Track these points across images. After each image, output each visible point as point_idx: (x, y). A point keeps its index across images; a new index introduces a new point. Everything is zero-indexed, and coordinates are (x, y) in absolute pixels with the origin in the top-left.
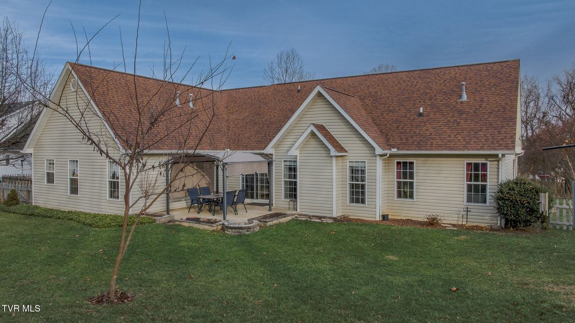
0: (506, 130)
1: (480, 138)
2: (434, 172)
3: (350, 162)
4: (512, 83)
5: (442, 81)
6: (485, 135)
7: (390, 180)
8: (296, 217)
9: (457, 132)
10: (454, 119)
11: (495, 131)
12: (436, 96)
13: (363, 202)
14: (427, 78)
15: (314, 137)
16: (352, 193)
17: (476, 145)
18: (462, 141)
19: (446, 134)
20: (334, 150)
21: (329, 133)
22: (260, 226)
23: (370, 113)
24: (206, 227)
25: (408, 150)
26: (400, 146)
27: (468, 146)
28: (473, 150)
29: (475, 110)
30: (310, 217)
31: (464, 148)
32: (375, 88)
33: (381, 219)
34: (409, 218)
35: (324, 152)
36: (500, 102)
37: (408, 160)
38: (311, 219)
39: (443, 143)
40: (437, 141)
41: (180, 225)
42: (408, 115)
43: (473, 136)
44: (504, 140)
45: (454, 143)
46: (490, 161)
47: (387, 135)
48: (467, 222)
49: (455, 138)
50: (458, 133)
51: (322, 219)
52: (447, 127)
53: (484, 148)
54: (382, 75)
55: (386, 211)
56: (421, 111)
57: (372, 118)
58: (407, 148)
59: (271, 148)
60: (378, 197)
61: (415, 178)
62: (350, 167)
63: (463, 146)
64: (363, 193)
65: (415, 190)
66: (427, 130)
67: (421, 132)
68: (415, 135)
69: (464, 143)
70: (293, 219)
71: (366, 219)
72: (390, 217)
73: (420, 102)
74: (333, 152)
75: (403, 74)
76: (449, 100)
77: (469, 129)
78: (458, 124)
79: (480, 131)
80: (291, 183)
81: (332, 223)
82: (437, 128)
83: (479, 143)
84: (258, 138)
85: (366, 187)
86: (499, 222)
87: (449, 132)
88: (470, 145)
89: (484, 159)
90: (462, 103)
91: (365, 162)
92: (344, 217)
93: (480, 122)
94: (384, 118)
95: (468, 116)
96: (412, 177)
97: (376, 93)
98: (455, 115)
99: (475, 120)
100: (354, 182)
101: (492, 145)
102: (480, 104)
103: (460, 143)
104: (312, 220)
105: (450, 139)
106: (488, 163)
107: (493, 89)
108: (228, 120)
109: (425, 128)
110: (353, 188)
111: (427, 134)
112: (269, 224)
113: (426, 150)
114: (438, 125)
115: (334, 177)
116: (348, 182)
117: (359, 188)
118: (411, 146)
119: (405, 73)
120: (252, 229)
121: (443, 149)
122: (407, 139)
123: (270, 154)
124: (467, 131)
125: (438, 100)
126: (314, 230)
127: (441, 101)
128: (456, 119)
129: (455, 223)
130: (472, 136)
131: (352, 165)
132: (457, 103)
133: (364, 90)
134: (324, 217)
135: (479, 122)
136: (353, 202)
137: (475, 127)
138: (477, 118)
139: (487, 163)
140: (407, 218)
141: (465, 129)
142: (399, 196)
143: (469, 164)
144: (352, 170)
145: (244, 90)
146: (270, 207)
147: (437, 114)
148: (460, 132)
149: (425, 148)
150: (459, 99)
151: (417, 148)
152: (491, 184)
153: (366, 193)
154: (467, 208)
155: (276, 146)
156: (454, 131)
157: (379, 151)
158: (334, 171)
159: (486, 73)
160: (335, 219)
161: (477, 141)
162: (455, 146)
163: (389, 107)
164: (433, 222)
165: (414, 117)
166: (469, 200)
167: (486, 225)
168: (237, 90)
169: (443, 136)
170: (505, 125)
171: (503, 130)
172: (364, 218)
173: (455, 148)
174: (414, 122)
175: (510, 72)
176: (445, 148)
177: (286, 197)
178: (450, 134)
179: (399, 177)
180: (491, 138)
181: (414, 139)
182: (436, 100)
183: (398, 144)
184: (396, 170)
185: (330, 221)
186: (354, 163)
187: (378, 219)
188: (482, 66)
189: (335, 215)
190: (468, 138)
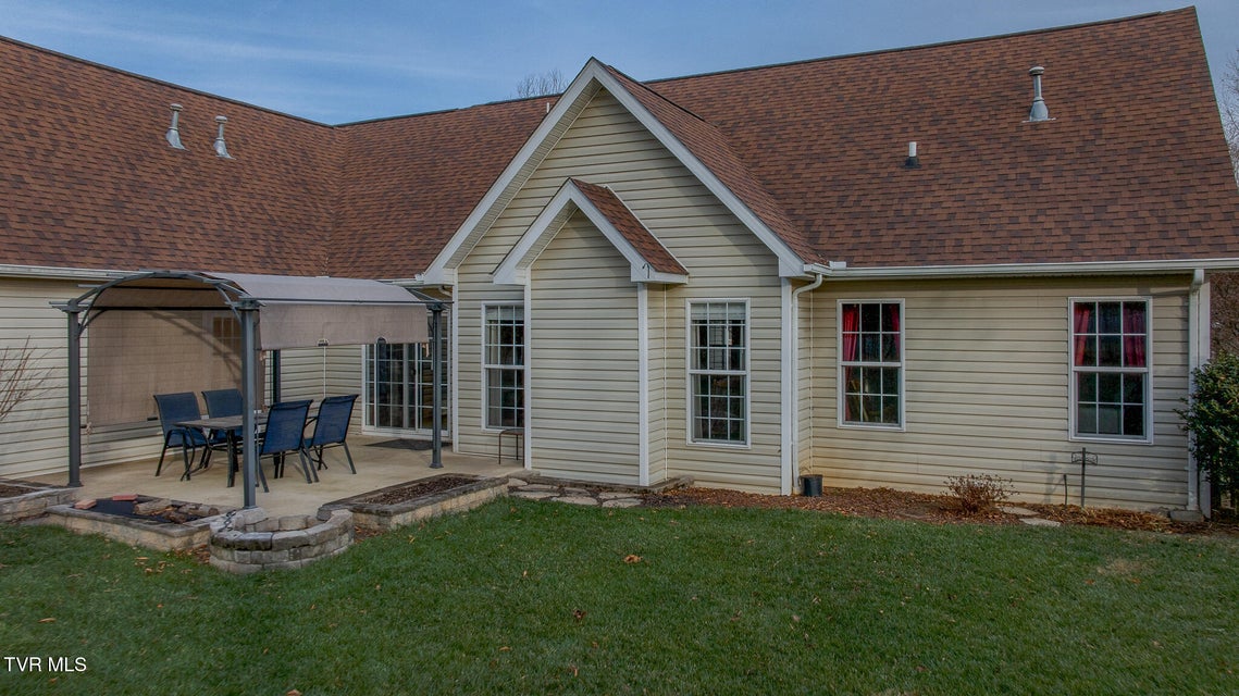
0: (1202, 196)
1: (1115, 223)
2: (970, 334)
3: (694, 305)
4: (1188, 66)
5: (964, 74)
6: (1133, 214)
7: (821, 362)
8: (513, 489)
9: (1038, 206)
10: (1018, 171)
11: (1166, 199)
12: (950, 112)
13: (737, 434)
14: (920, 69)
15: (577, 224)
16: (703, 406)
17: (1109, 245)
18: (1059, 232)
19: (1000, 214)
20: (643, 263)
21: (628, 213)
22: (359, 532)
23: (755, 165)
24: (149, 538)
25: (882, 264)
26: (854, 253)
27: (1082, 246)
28: (1102, 258)
29: (1081, 144)
30: (562, 487)
31: (1070, 253)
32: (765, 101)
33: (797, 491)
34: (883, 485)
35: (610, 273)
36: (1160, 120)
37: (882, 298)
38: (563, 493)
39: (998, 241)
40: (975, 235)
41: (60, 529)
42: (872, 165)
43: (1092, 217)
44: (1204, 226)
45: (1032, 240)
46: (1155, 296)
47: (809, 224)
48: (1083, 497)
49: (1036, 226)
50: (1042, 212)
51: (603, 496)
52: (1002, 196)
53: (1138, 251)
54: (783, 69)
55: (811, 462)
56: (913, 152)
57: (760, 178)
58: (879, 259)
59: (446, 266)
60: (786, 419)
61: (903, 354)
62: (695, 321)
63: (1063, 247)
64: (737, 408)
65: (904, 396)
66: (937, 204)
67: (920, 212)
68: (901, 219)
69: (1068, 239)
70: (500, 498)
71: (748, 490)
72: (825, 483)
73: (904, 130)
74: (640, 271)
75: (844, 63)
76: (993, 122)
77: (1074, 198)
78: (1035, 183)
79: (1114, 201)
80: (508, 377)
81: (633, 512)
82: (968, 198)
83: (1117, 238)
84: (416, 244)
85: (749, 386)
86: (1192, 499)
87: (1011, 207)
88: (1089, 246)
89: (1135, 290)
90: (1035, 126)
91: (743, 305)
92: (677, 487)
93: (1107, 177)
94: (797, 176)
95: (1062, 162)
96: (892, 352)
97: (769, 112)
98: (1019, 160)
99: (1088, 172)
100: (708, 372)
101: (1166, 243)
102: (1093, 127)
103: (1053, 240)
104: (567, 500)
105: (1016, 227)
106: (1151, 303)
107: (1127, 87)
108: (340, 198)
109: (930, 200)
110: (704, 391)
111: (938, 218)
112: (398, 519)
113: (943, 262)
114: (971, 191)
115: (644, 354)
116: (689, 371)
117: (723, 390)
118: (890, 252)
119: (850, 60)
120: (316, 549)
121: (1000, 260)
122: (874, 233)
123: (443, 287)
124: (1069, 205)
125: (960, 123)
126: (563, 549)
127: (970, 124)
128: (1024, 170)
129: (1039, 499)
130: (1087, 217)
131: (700, 314)
132: (1020, 128)
133: (733, 108)
134: (611, 488)
135: (1103, 177)
136: (705, 435)
137: (1093, 191)
138: (1092, 166)
139: (1144, 303)
140: (878, 485)
141: (1059, 199)
142: (852, 414)
143: (1082, 308)
144: (703, 331)
145: (397, 122)
146: (435, 452)
147: (961, 159)
148: (1045, 206)
149: (936, 257)
150: (1026, 117)
151: (914, 258)
152: (1163, 370)
153: (749, 407)
154: (1084, 452)
155: (464, 261)
156: (1026, 206)
157: (790, 265)
158: (644, 333)
159: (1094, 48)
160: (644, 493)
161: (1106, 230)
162: (1038, 247)
163: (809, 148)
164: (972, 503)
165: (889, 170)
166: (1084, 426)
167: (1147, 507)
168: (379, 124)
169: (994, 221)
170: (1197, 182)
171: (1190, 196)
172: (741, 489)
173: (1038, 255)
174: (891, 185)
175: (1173, 39)
176: (1005, 255)
177: (491, 422)
178: (1015, 214)
179: (850, 354)
180: (1155, 220)
181: (897, 232)
182: (953, 122)
183: (845, 247)
184: (840, 332)
185: (627, 502)
186: (708, 310)
187: (786, 491)
188: (1078, 31)
189: (645, 480)
190: (1078, 224)
